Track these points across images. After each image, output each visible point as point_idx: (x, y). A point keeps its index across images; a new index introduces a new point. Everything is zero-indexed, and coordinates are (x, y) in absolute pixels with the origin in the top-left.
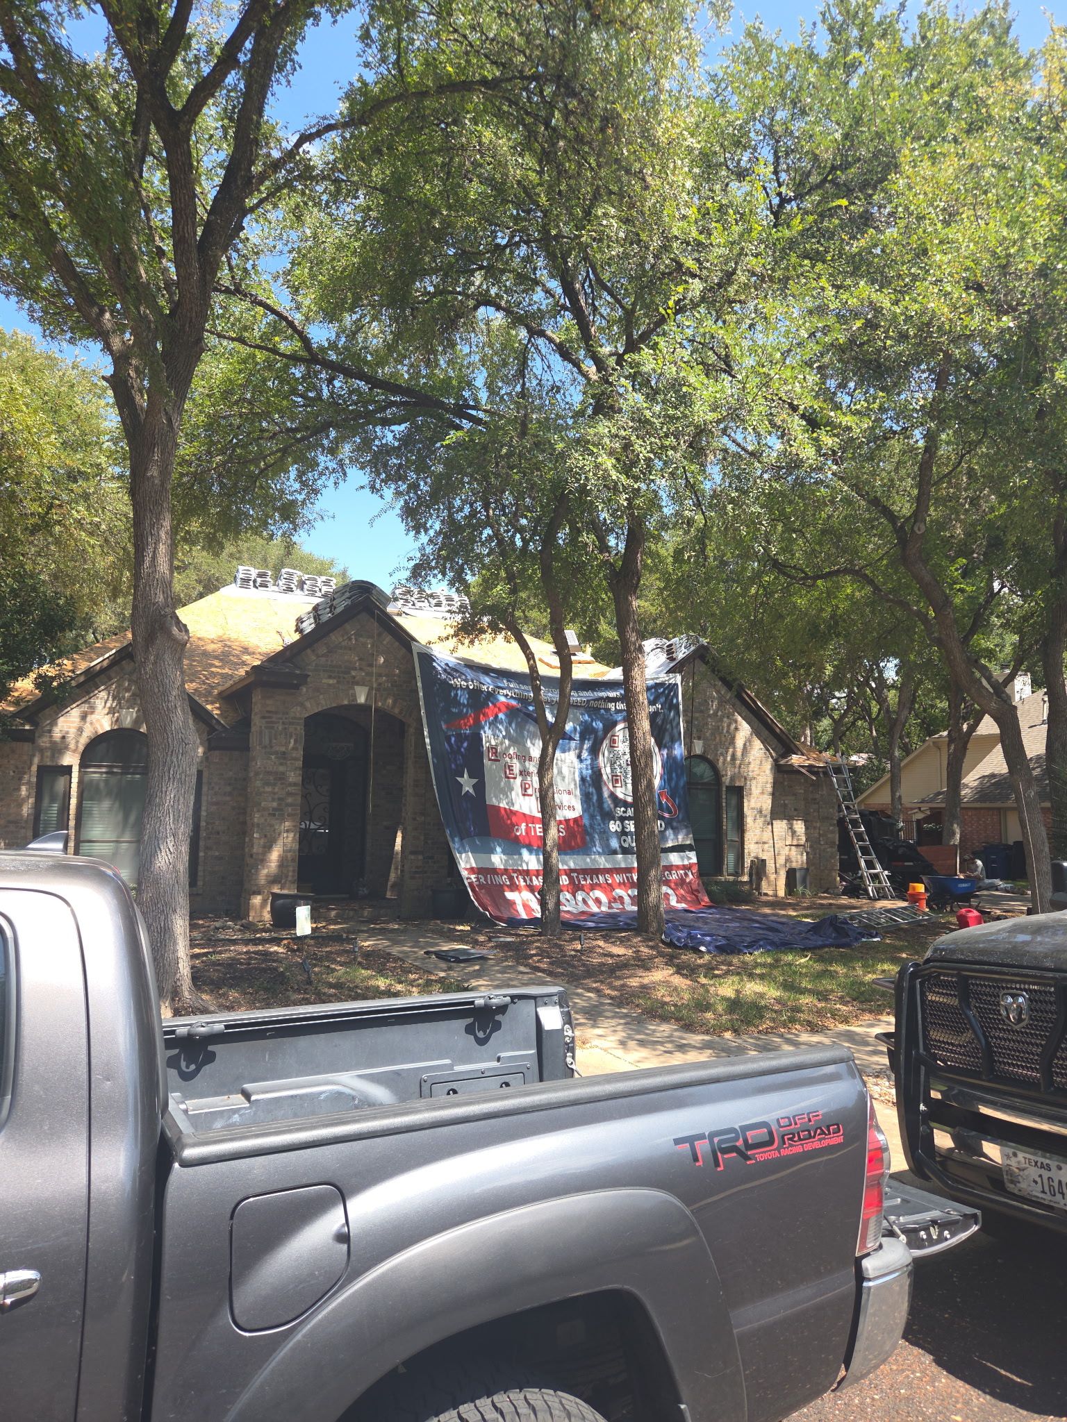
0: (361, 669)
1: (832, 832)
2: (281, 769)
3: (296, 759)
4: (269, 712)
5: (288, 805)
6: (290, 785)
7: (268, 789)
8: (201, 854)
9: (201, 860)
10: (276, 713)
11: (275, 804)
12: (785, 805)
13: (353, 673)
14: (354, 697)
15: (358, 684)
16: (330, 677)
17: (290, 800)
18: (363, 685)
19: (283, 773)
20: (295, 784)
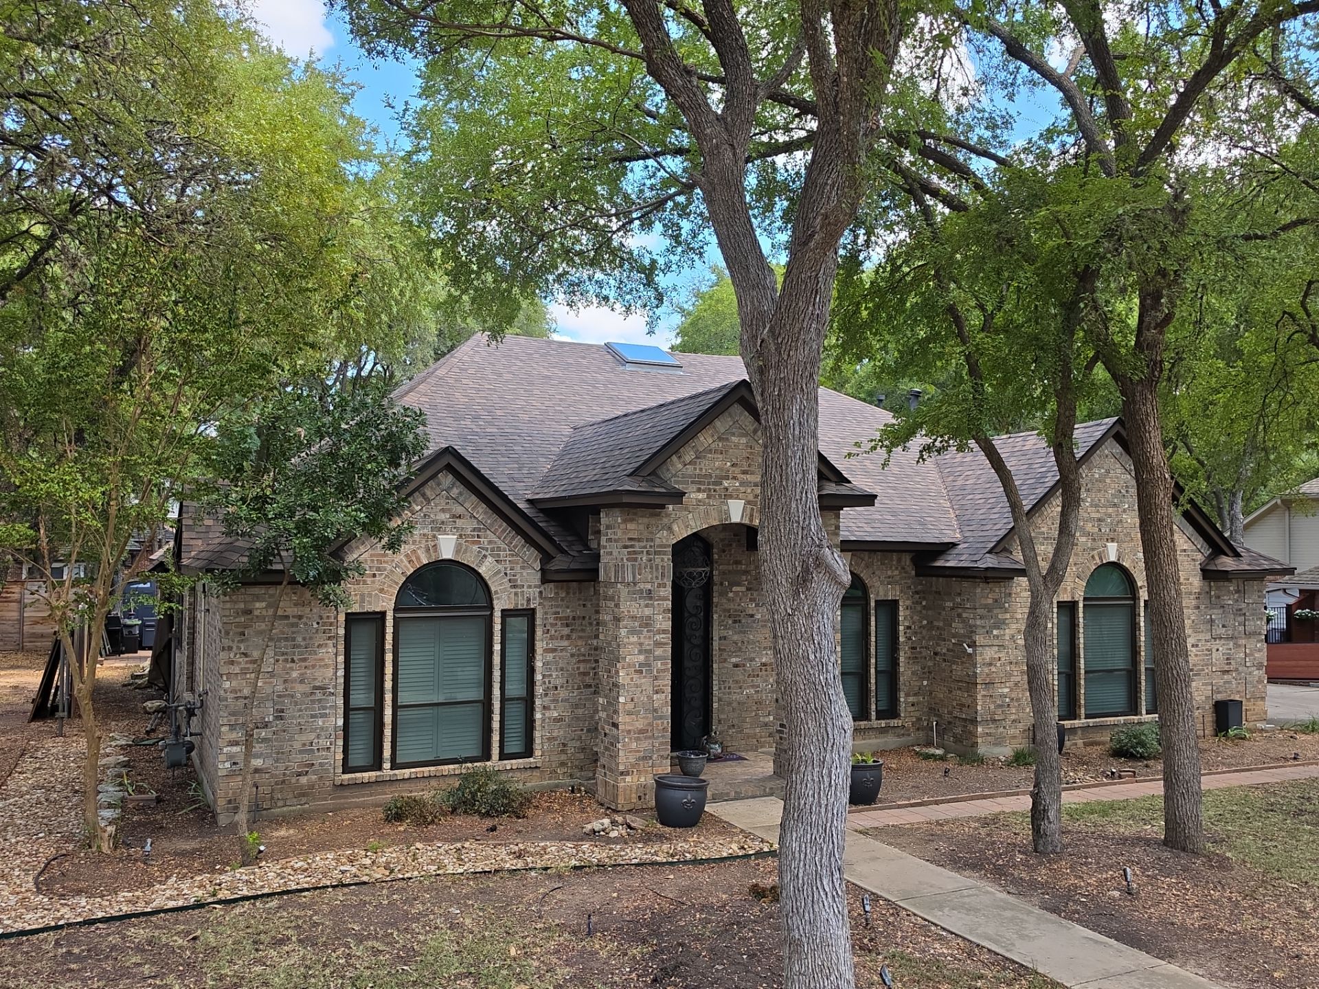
0: (734, 478)
1: (1260, 650)
2: (647, 612)
3: (665, 599)
4: (630, 539)
5: (656, 658)
6: (659, 632)
7: (634, 639)
8: (538, 716)
9: (538, 723)
10: (639, 540)
11: (642, 658)
12: (1212, 620)
13: (726, 484)
14: (727, 513)
15: (731, 497)
16: (699, 490)
17: (659, 652)
18: (737, 498)
19: (649, 618)
20: (664, 632)
